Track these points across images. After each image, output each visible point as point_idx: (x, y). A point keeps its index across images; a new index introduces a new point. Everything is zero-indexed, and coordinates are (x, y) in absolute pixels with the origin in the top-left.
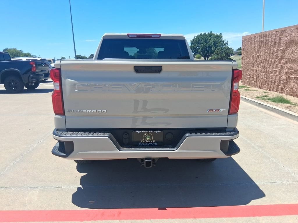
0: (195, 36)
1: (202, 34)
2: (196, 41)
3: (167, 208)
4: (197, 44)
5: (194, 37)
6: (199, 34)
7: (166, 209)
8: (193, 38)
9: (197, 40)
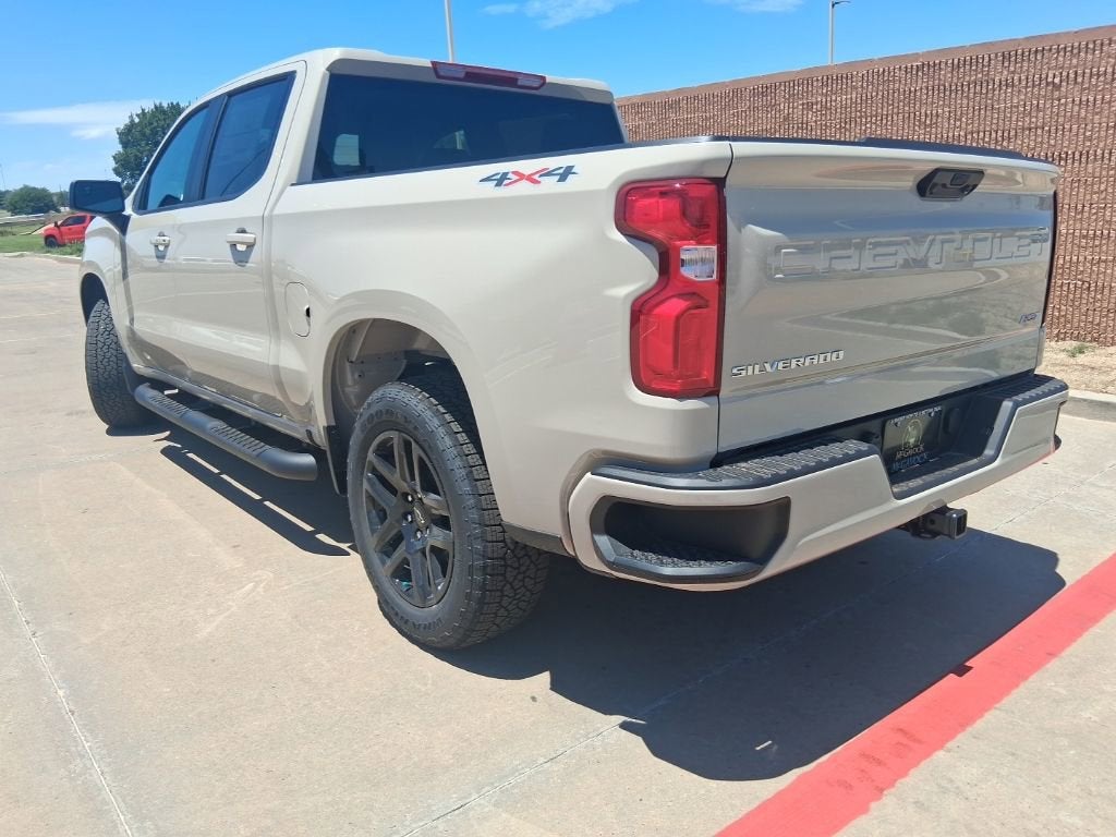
0: (134, 113)
1: (165, 105)
2: (144, 135)
3: (968, 664)
4: (147, 144)
5: (131, 116)
6: (149, 106)
7: (970, 668)
8: (127, 121)
9: (148, 131)
